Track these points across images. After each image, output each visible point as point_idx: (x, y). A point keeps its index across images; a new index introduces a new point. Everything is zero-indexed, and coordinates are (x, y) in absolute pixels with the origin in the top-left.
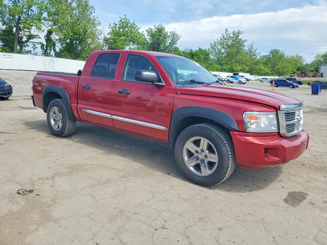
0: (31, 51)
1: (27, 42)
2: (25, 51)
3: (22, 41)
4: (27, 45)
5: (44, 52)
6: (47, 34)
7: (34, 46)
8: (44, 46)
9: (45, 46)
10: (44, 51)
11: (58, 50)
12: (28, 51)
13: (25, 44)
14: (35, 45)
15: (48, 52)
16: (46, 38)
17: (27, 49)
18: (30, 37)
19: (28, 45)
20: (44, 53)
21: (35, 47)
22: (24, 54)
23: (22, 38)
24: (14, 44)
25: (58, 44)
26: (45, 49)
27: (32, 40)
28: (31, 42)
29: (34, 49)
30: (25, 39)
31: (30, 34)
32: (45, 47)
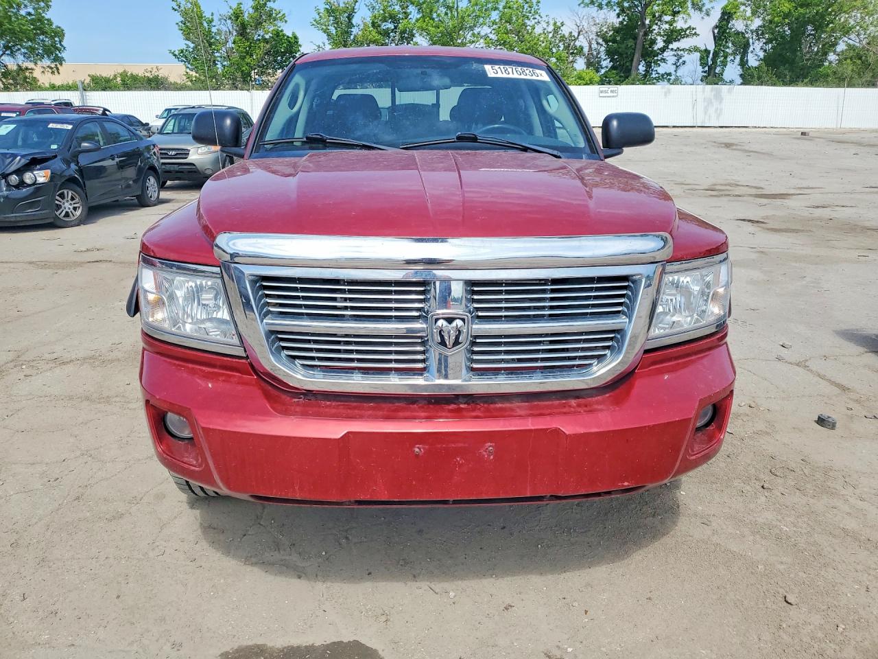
0: (670, 74)
1: (663, 50)
2: (657, 75)
3: (653, 51)
4: (662, 59)
5: (705, 72)
6: (722, 19)
7: (678, 60)
8: (708, 57)
9: (711, 55)
10: (707, 68)
11: (753, 62)
12: (663, 75)
13: (660, 57)
14: (680, 57)
15: (718, 70)
16: (716, 31)
17: (662, 69)
18: (673, 36)
19: (664, 59)
20: (705, 74)
21: (681, 61)
22: (654, 84)
23: (653, 42)
24: (632, 60)
25: (756, 44)
26: (710, 62)
27: (674, 45)
28: (672, 49)
29: (677, 67)
30: (660, 44)
31: (672, 27)
32: (709, 59)
